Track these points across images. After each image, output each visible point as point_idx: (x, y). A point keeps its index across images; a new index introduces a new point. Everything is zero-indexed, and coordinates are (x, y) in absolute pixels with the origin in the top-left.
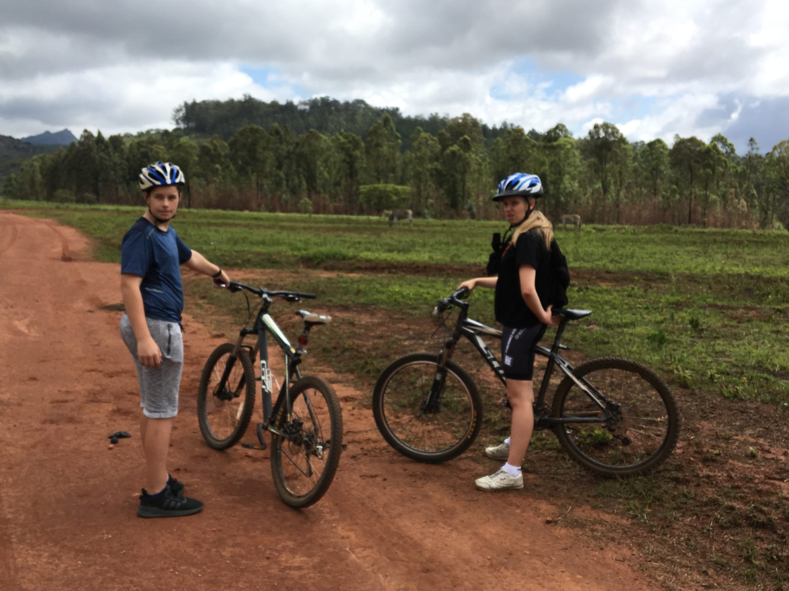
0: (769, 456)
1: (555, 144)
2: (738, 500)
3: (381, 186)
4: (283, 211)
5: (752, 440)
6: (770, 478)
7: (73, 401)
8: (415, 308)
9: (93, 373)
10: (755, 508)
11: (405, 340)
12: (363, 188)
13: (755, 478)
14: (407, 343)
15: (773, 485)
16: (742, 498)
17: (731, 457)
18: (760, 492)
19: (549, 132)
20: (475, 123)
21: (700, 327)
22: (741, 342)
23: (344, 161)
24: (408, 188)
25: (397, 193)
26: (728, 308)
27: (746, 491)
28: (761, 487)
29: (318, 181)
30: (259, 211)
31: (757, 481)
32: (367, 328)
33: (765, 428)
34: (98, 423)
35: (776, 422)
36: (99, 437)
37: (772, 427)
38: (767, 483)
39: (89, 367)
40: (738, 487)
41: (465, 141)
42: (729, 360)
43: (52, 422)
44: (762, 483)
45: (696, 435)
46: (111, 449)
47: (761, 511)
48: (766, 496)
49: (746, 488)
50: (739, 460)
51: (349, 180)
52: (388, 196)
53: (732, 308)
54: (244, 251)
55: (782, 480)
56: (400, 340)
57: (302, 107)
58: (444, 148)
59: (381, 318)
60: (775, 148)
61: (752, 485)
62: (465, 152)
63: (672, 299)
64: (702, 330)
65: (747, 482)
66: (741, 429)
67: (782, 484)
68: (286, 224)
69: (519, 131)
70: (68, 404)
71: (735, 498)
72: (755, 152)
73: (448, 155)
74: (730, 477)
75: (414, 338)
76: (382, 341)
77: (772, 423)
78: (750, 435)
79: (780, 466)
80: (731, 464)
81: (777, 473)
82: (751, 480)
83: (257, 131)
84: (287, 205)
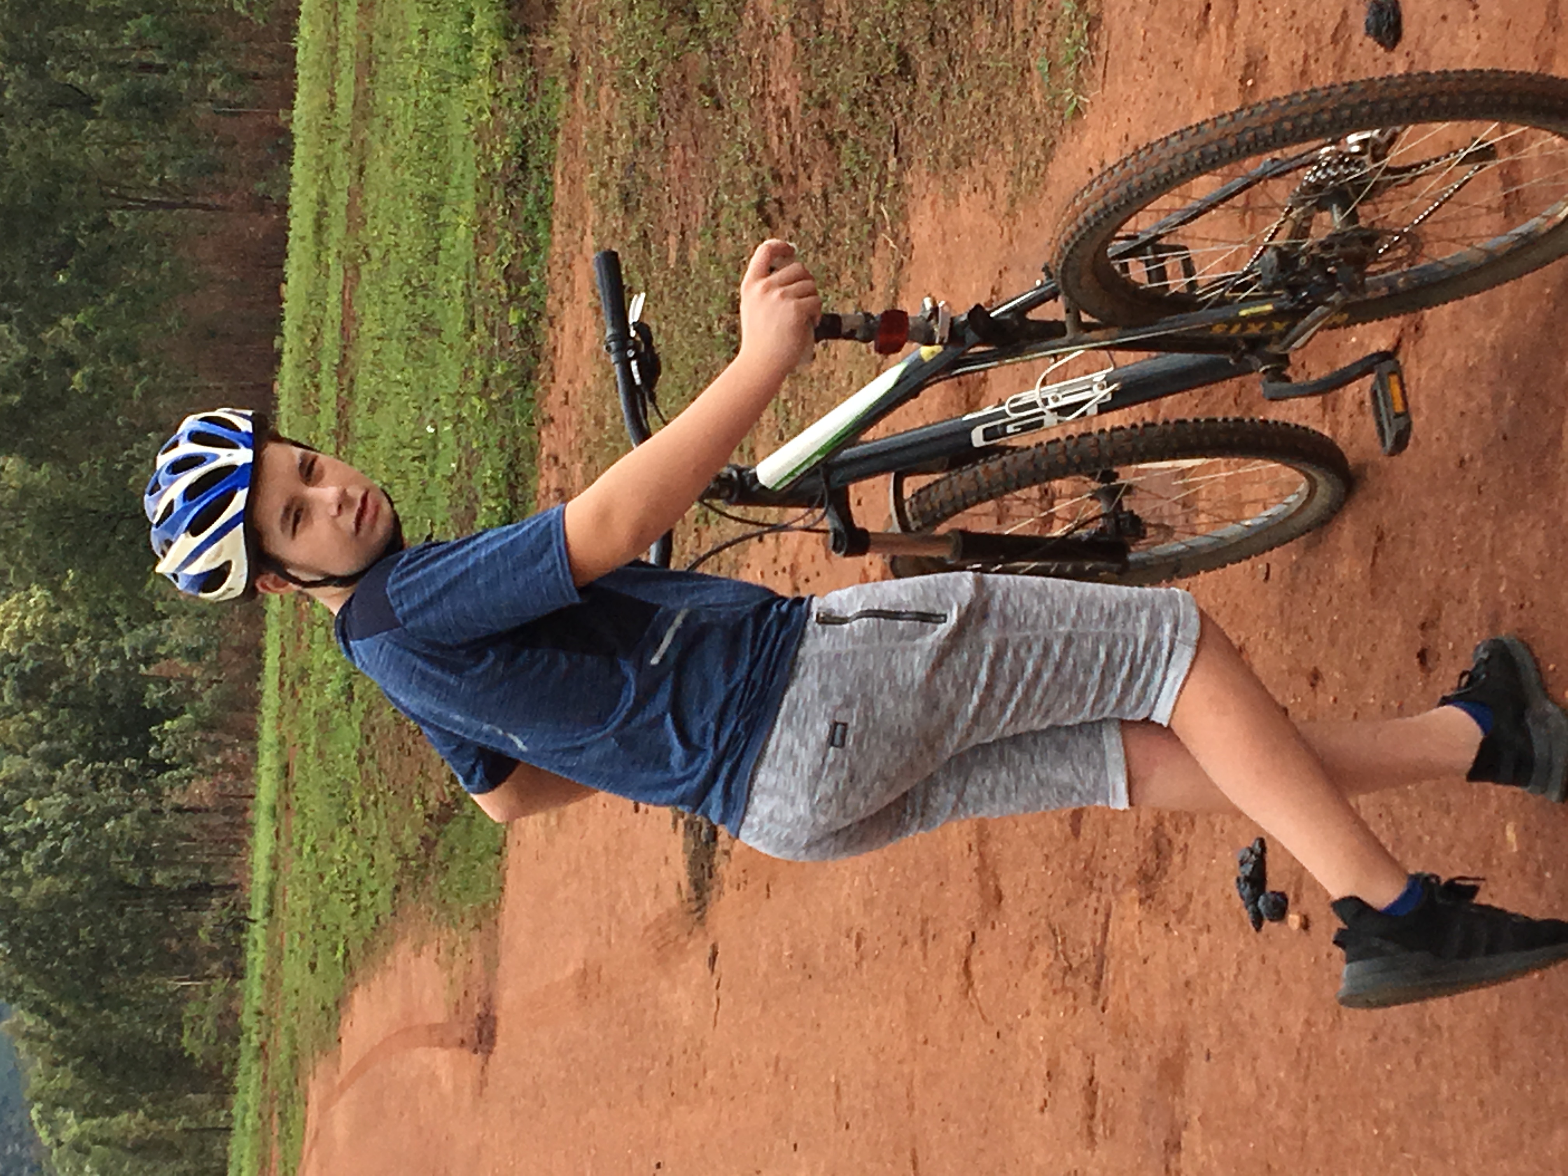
4: (288, 99)
7: (1090, 1058)
9: (976, 969)
30: (284, 207)
34: (1192, 965)
36: (1253, 965)
39: (951, 983)
43: (1174, 1146)
46: (1306, 925)
54: (467, 291)
68: (345, 92)
70: (1101, 1079)
84: (256, 77)
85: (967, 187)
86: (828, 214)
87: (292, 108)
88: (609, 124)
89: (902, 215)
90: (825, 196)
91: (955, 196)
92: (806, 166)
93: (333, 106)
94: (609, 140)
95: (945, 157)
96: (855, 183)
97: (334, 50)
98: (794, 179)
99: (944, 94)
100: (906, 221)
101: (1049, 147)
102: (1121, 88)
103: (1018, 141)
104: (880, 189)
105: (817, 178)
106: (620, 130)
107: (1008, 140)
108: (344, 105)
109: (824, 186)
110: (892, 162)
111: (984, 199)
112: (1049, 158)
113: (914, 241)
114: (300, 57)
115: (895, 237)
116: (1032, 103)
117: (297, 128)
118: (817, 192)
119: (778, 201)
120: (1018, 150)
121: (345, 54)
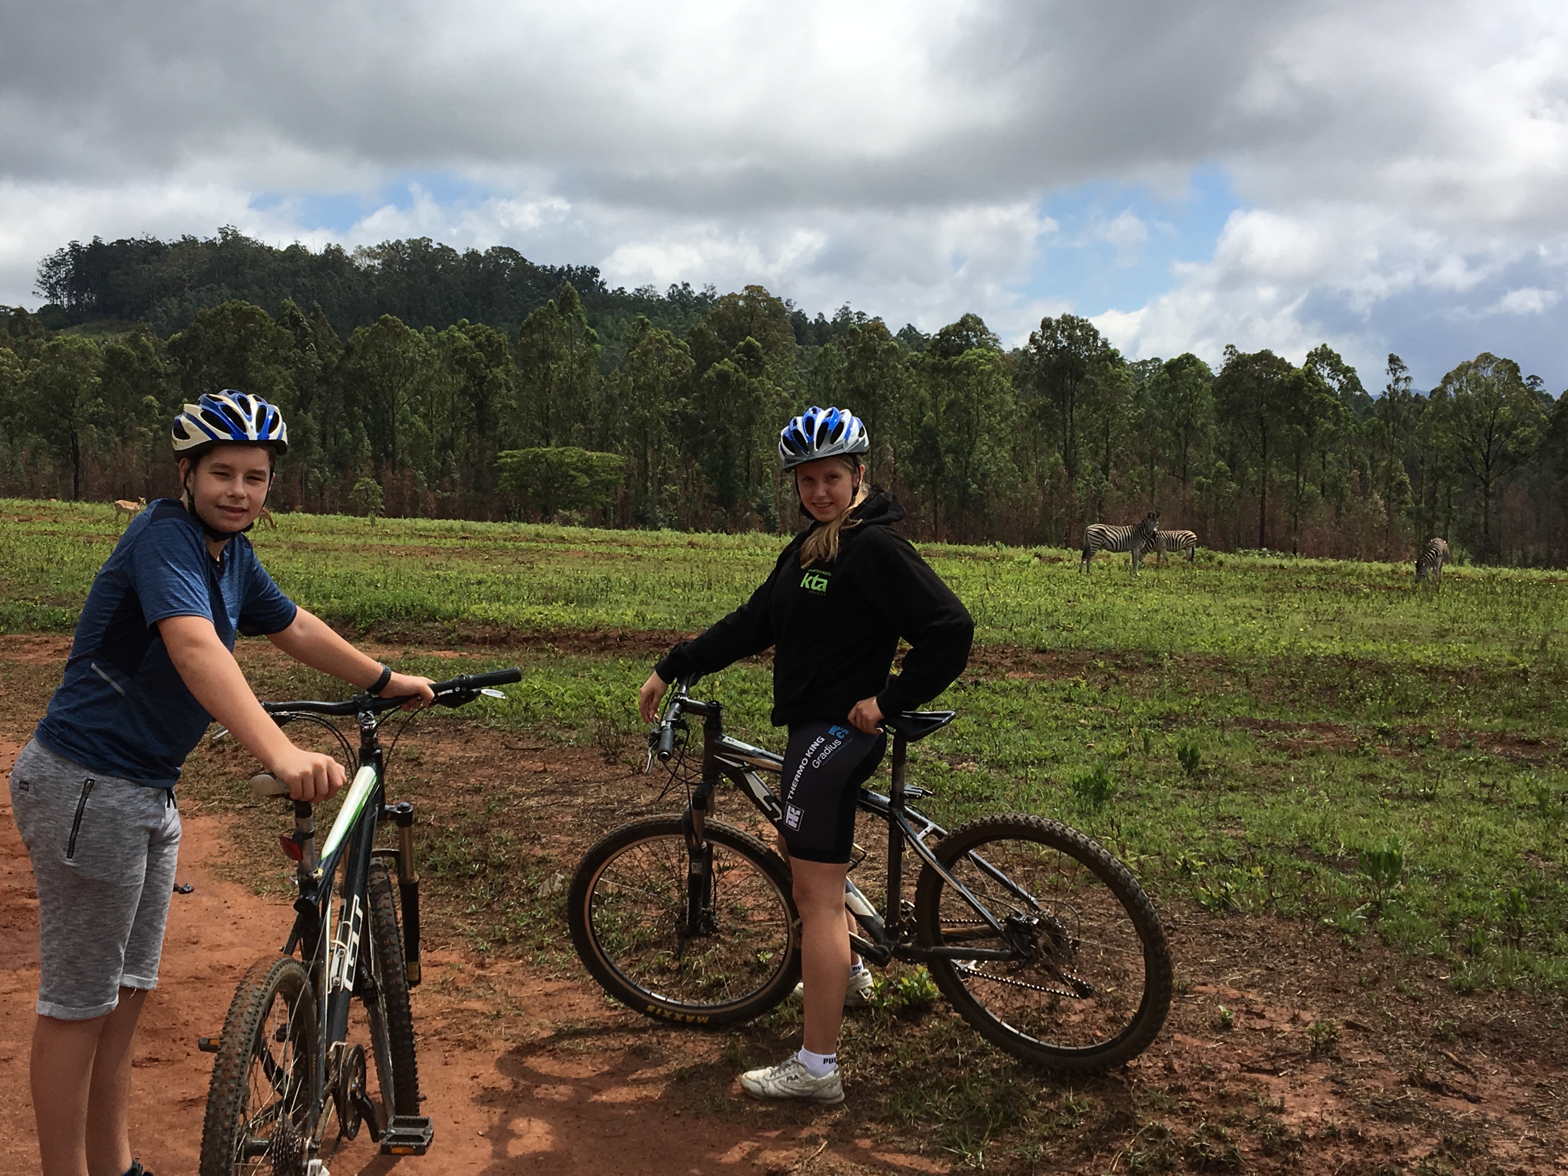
0: (1259, 1024)
1: (957, 360)
2: (1178, 1116)
3: (551, 451)
5: (1233, 993)
6: (1251, 1070)
8: (571, 727)
10: (1207, 1129)
11: (530, 796)
12: (508, 457)
13: (1220, 1070)
14: (533, 802)
15: (1253, 1082)
16: (1185, 1110)
17: (1181, 1028)
18: (1223, 1099)
19: (945, 334)
20: (776, 307)
21: (1201, 767)
22: (1281, 798)
23: (464, 391)
24: (615, 459)
25: (589, 470)
26: (1278, 726)
27: (1197, 1096)
28: (1231, 1087)
29: (400, 438)
31: (1223, 1076)
32: (450, 770)
33: (1267, 968)
35: (1294, 956)
37: (1284, 966)
38: (1242, 1080)
40: (1182, 1089)
41: (749, 349)
42: (1241, 833)
44: (1233, 1078)
45: (1119, 986)
47: (1219, 1137)
48: (1235, 1106)
49: (1198, 1090)
50: (1194, 1034)
51: (475, 435)
52: (566, 475)
53: (1286, 728)
55: (1274, 1072)
56: (518, 796)
57: (364, 263)
58: (703, 366)
59: (486, 749)
60: (1447, 379)
61: (1211, 1084)
62: (750, 375)
63: (1159, 707)
64: (1205, 772)
65: (1203, 1078)
66: (1217, 971)
67: (1274, 1080)
68: (309, 538)
69: (877, 328)
71: (1171, 1112)
72: (1402, 386)
73: (709, 380)
74: (1169, 1068)
75: (553, 792)
76: (478, 799)
77: (1285, 959)
78: (1232, 983)
79: (1277, 1044)
80: (1178, 1042)
81: (1268, 1058)
82: (1210, 1074)
83: (250, 316)
84: (322, 495)
85: (223, 843)
86: (214, 776)
87: (304, 512)
88: (273, 666)
89: (211, 812)
90: (225, 774)
91: (219, 837)
92: (242, 763)
93: (302, 532)
94: (264, 666)
95: (240, 831)
96: (230, 788)
97: (332, 533)
98: (235, 758)
99: (274, 828)
100: (208, 815)
101: (240, 881)
102: (269, 913)
103: (245, 866)
104: (227, 801)
105: (234, 769)
106: (270, 671)
107: (247, 860)
108: (301, 538)
109: (230, 773)
110: (240, 806)
111: (216, 852)
112: (235, 881)
113: (197, 819)
114: (332, 516)
115: (199, 810)
116: (264, 871)
117: (293, 515)
118: (227, 770)
119: (224, 750)
120: (240, 866)
121: (329, 538)
